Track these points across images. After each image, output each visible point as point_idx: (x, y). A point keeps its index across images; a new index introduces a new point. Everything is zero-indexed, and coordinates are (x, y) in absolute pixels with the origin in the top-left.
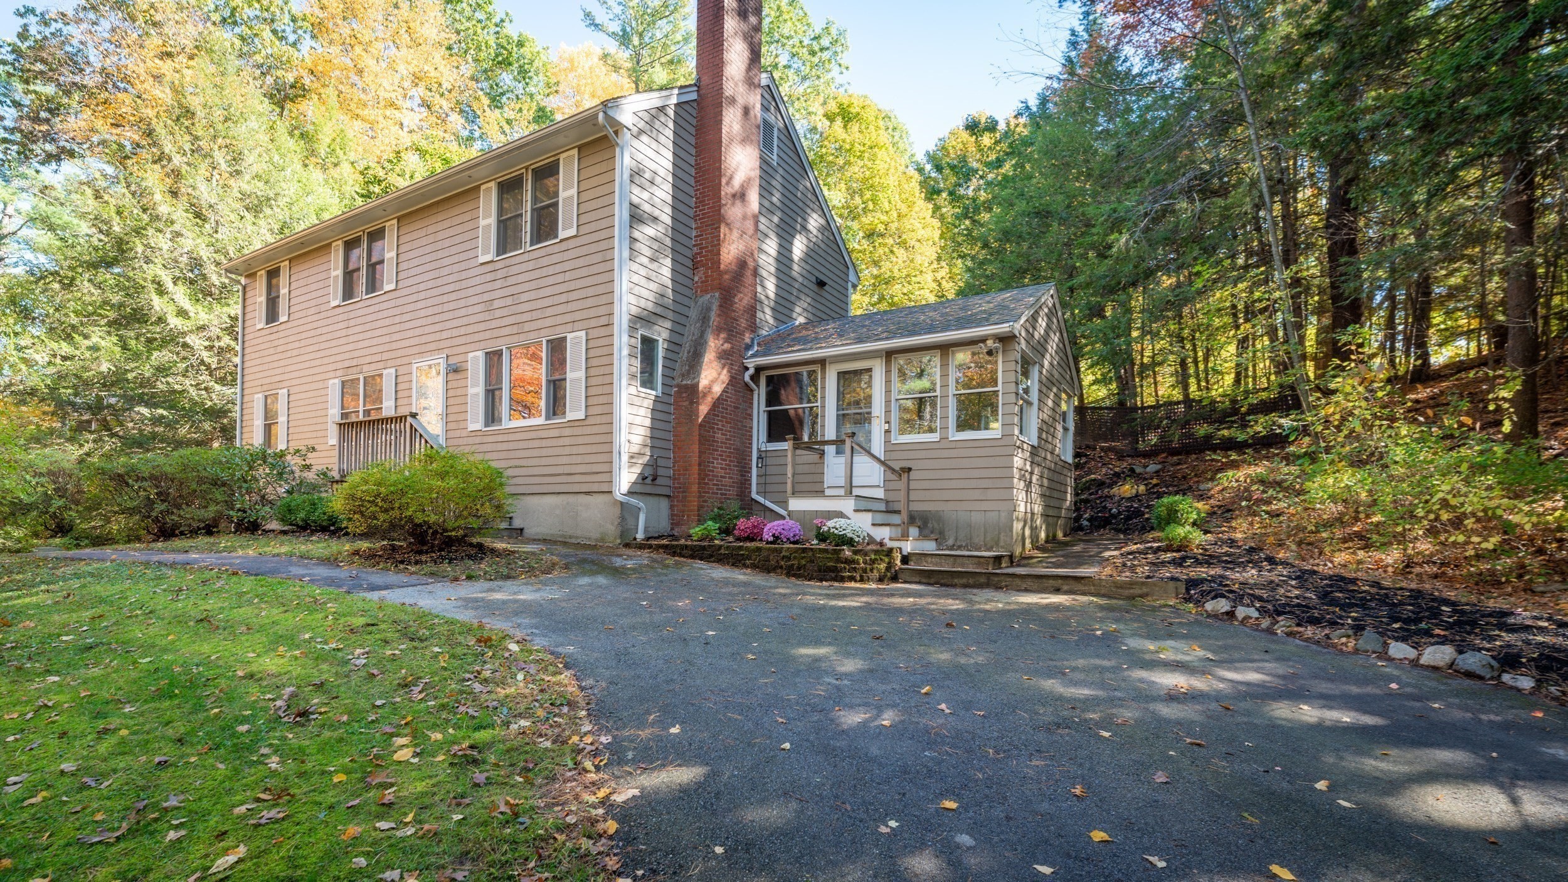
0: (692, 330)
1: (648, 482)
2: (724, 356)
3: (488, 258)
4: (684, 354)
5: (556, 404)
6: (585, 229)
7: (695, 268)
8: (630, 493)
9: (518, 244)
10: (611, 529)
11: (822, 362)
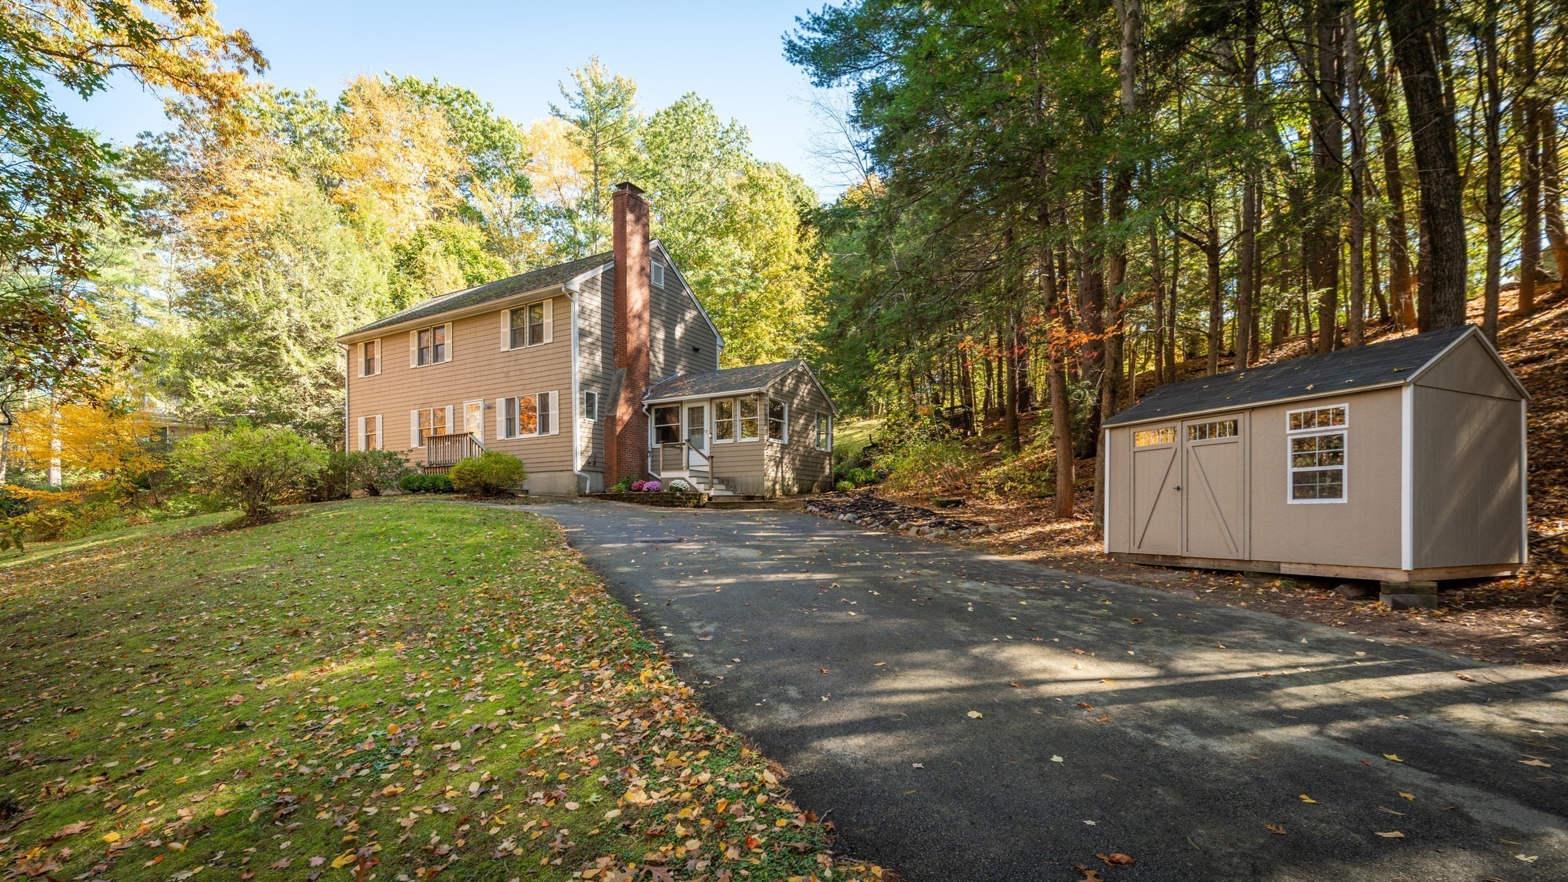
0: (613, 387)
1: (591, 465)
2: (630, 401)
3: (506, 349)
4: (609, 400)
5: (545, 428)
6: (557, 340)
7: (615, 354)
8: (582, 470)
9: (523, 343)
10: (573, 488)
11: (681, 402)
